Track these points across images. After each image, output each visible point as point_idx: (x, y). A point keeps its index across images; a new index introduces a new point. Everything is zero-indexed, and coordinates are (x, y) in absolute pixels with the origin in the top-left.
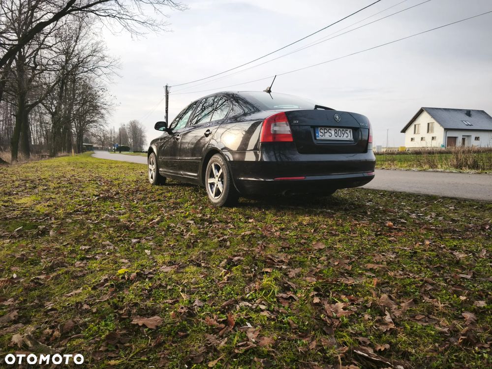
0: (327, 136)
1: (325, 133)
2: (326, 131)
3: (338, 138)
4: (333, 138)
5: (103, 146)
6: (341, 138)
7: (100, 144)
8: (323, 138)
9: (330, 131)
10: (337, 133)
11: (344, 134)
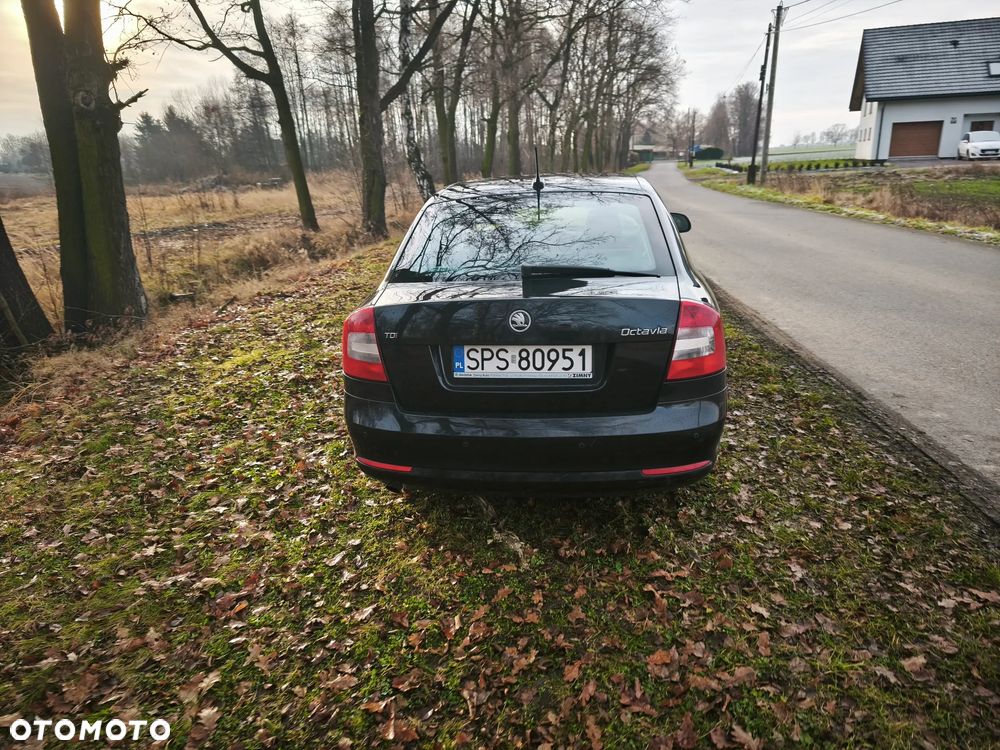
0: (491, 370)
1: (483, 360)
2: (487, 355)
3: (531, 373)
4: (514, 372)
5: (674, 147)
6: (544, 374)
7: (669, 146)
8: (478, 374)
9: (502, 355)
10: (527, 359)
11: (555, 361)
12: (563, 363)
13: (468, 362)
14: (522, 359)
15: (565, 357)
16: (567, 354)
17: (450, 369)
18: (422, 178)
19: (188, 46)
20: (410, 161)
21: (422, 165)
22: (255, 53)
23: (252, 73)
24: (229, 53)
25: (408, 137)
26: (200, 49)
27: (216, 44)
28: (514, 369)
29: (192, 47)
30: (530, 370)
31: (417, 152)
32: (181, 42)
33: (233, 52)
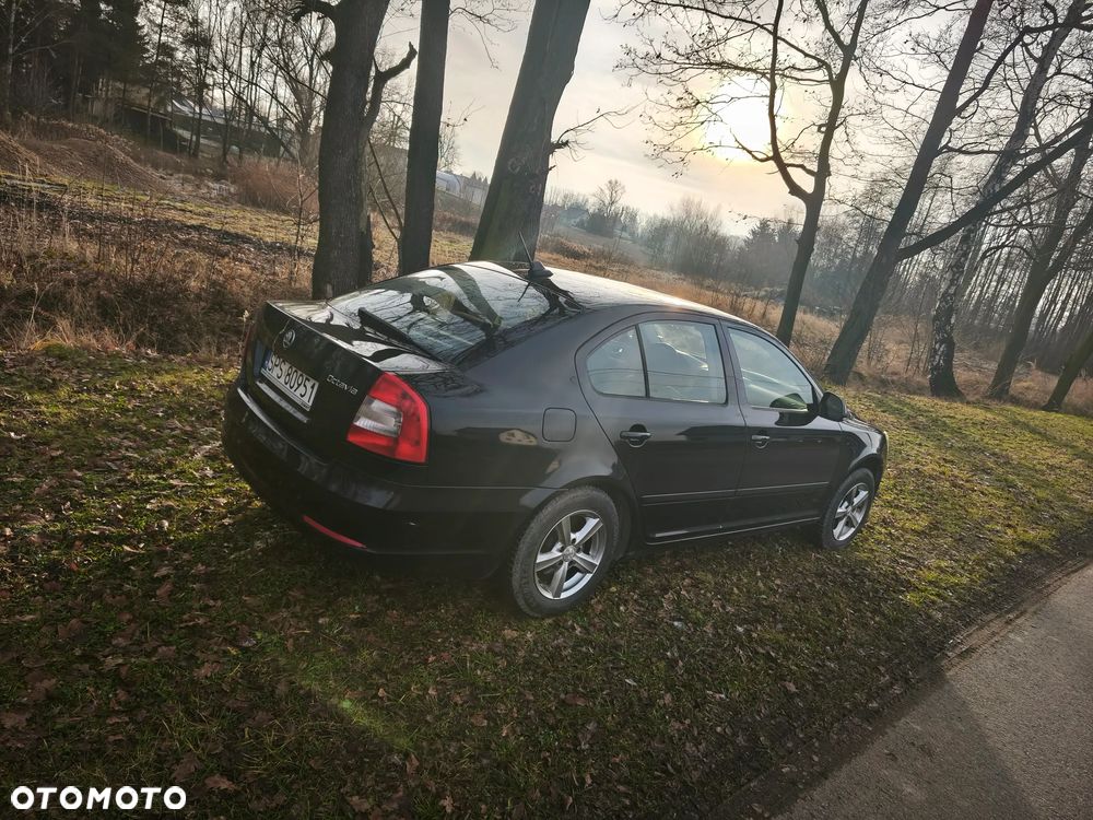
1: (275, 365)
2: (277, 362)
3: (287, 388)
4: (281, 383)
6: (291, 393)
8: (269, 375)
9: (283, 365)
10: (290, 375)
11: (299, 385)
12: (302, 389)
13: (270, 362)
14: (288, 374)
15: (305, 385)
16: (307, 383)
17: (262, 365)
18: (942, 342)
19: (753, 156)
20: (936, 318)
21: (948, 328)
22: (810, 172)
23: (795, 190)
24: (783, 168)
25: (946, 292)
26: (762, 160)
27: (776, 157)
28: (282, 380)
29: (756, 158)
30: (288, 386)
31: (950, 311)
32: (750, 152)
33: (789, 169)
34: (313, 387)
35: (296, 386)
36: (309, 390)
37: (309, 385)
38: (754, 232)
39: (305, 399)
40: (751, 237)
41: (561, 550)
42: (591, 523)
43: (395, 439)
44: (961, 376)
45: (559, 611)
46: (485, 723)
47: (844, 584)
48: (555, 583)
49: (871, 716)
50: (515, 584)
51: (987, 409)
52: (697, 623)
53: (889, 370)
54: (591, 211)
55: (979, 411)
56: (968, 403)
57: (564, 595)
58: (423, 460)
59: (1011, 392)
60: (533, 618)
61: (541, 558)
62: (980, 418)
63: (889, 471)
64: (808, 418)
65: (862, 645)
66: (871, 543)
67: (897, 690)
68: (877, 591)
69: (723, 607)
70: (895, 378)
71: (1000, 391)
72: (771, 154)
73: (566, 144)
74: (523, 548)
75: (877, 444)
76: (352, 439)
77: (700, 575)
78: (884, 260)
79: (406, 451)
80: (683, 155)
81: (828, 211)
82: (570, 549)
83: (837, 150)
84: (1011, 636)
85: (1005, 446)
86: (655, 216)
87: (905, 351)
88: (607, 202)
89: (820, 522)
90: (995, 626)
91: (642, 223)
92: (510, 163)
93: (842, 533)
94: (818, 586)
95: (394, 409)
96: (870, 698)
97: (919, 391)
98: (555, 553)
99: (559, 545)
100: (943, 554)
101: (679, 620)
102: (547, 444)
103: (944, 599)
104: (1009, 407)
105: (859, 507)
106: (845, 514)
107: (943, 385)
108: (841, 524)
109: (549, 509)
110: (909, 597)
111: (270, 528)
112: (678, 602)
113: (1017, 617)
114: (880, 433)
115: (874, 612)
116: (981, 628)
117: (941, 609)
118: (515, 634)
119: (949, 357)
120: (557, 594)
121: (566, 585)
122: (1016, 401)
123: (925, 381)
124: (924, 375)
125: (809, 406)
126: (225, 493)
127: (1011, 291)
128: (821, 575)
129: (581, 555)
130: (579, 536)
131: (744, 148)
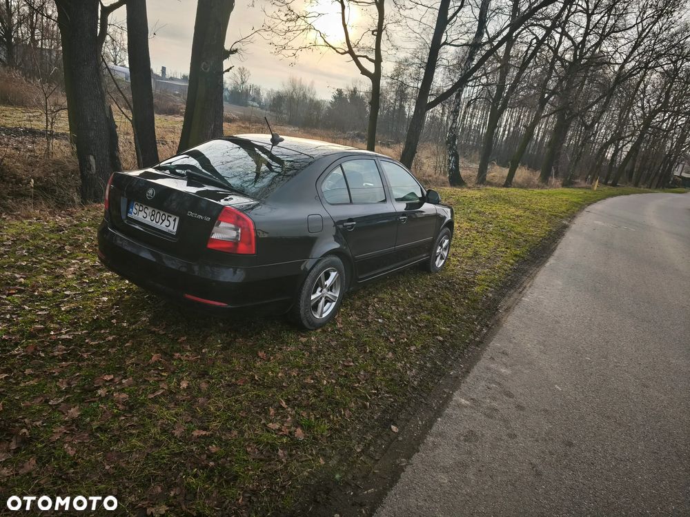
0: (141, 217)
1: (139, 210)
2: (141, 208)
3: (154, 223)
4: (148, 221)
6: (158, 226)
8: (136, 217)
9: (146, 210)
10: (154, 215)
11: (163, 221)
12: (166, 223)
13: (134, 210)
14: (152, 215)
15: (168, 220)
16: (169, 218)
17: (128, 211)
18: (452, 155)
19: (337, 51)
20: (448, 142)
21: (454, 147)
22: (371, 60)
23: (364, 72)
24: (355, 58)
25: (451, 127)
26: (342, 54)
27: (351, 52)
28: (148, 219)
29: (339, 52)
30: (154, 221)
31: (454, 138)
32: (334, 49)
33: (358, 58)
34: (175, 220)
35: (161, 221)
36: (172, 223)
37: (171, 219)
38: (335, 97)
39: (171, 228)
40: (334, 100)
41: (321, 291)
42: (333, 275)
43: (235, 243)
44: (463, 173)
45: (323, 325)
46: (312, 381)
47: (446, 288)
48: (319, 310)
49: (479, 344)
50: (302, 312)
51: (479, 189)
52: (388, 318)
53: (426, 175)
54: (229, 89)
55: (476, 192)
56: (469, 188)
57: (324, 316)
58: (254, 252)
59: (487, 179)
60: (312, 330)
61: (313, 297)
62: (478, 195)
63: (456, 225)
64: (420, 205)
65: (464, 314)
66: (451, 267)
67: (485, 331)
68: (462, 289)
69: (397, 309)
70: (430, 178)
71: (482, 179)
72: (347, 49)
73: (236, 51)
74: (304, 292)
75: (449, 214)
76: (210, 246)
77: (380, 295)
78: (420, 112)
79: (242, 249)
80: (294, 52)
81: (383, 83)
82: (325, 290)
83: (384, 46)
84: (523, 299)
85: (494, 208)
86: (272, 90)
87: (432, 162)
88: (239, 82)
89: (430, 259)
90: (515, 295)
91: (264, 95)
92: (202, 65)
93: (439, 263)
94: (435, 291)
95: (233, 226)
96: (475, 337)
97: (444, 184)
98: (318, 294)
99: (319, 289)
100: (484, 266)
101: (380, 318)
102: (311, 235)
103: (491, 287)
104: (488, 187)
105: (445, 249)
106: (440, 253)
107: (456, 180)
108: (438, 258)
109: (315, 270)
110: (476, 289)
111: (145, 309)
112: (376, 310)
113: (523, 290)
114: (449, 207)
115: (464, 298)
116: (510, 297)
117: (491, 292)
118: (306, 339)
119: (456, 163)
120: (321, 316)
121: (325, 309)
122: (491, 184)
123: (446, 178)
124: (445, 174)
125: (420, 198)
126: (104, 294)
127: (477, 123)
128: (435, 286)
129: (330, 293)
130: (328, 283)
131: (330, 46)
